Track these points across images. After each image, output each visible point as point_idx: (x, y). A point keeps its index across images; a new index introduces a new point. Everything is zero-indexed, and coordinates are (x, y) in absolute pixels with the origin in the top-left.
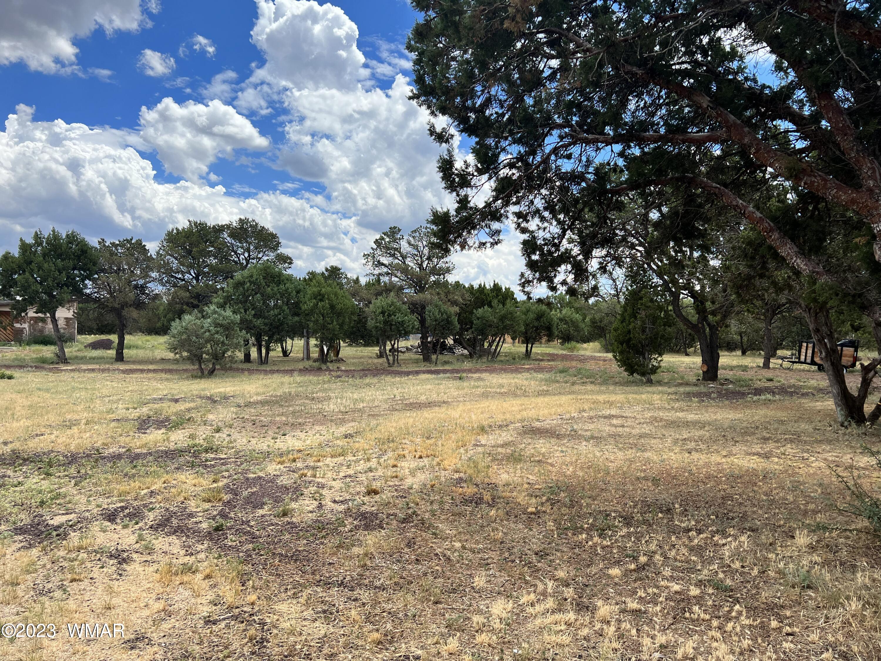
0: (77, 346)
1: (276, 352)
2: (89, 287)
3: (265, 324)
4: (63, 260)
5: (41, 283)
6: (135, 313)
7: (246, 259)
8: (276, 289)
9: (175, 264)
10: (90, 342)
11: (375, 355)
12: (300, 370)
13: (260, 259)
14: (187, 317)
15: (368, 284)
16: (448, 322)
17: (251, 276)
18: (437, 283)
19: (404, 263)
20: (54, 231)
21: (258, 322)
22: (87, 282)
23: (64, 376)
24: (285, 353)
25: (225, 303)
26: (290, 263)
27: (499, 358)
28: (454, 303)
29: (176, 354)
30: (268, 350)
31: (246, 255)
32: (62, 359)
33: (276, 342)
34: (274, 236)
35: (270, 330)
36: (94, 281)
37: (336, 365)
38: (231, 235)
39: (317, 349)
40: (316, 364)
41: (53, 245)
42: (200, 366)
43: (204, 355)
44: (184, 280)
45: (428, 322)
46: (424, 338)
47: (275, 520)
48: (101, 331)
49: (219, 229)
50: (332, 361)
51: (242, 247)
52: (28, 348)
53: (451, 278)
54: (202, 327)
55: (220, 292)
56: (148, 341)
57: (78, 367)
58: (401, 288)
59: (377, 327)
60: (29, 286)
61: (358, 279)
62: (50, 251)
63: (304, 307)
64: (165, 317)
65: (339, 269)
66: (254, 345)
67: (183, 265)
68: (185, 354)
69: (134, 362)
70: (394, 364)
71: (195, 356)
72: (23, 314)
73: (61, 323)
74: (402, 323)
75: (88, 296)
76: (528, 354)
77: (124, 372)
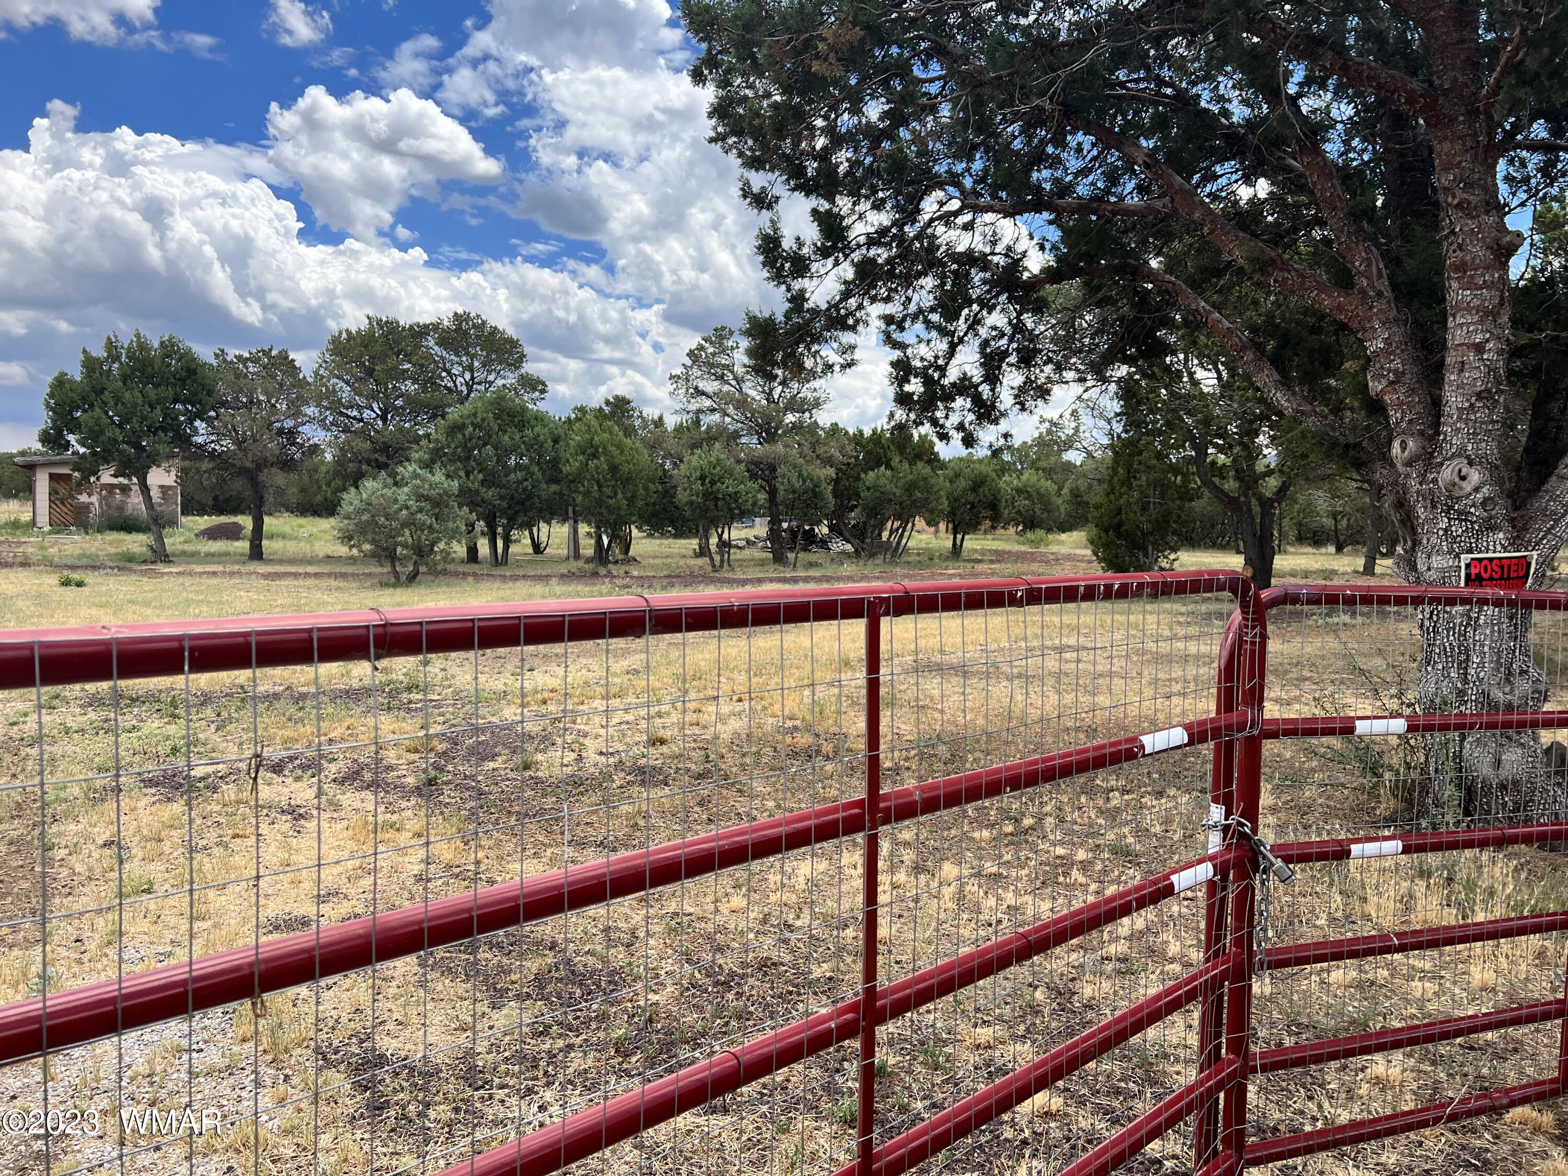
0: (182, 534)
1: (522, 545)
2: (202, 433)
3: (502, 498)
4: (156, 386)
5: (120, 426)
6: (279, 478)
7: (467, 383)
8: (517, 437)
9: (345, 392)
10: (203, 527)
11: (691, 553)
12: (562, 576)
13: (491, 383)
14: (369, 485)
15: (679, 429)
16: (815, 494)
17: (475, 414)
18: (797, 427)
19: (740, 391)
20: (138, 336)
21: (490, 494)
22: (198, 423)
23: (168, 583)
24: (537, 548)
25: (433, 461)
26: (543, 391)
27: (905, 558)
28: (828, 461)
29: (351, 547)
30: (507, 541)
31: (468, 376)
32: (161, 555)
33: (521, 527)
34: (513, 344)
35: (510, 507)
36: (209, 421)
37: (623, 568)
38: (441, 343)
39: (593, 542)
40: (591, 566)
41: (138, 359)
42: (394, 567)
43: (399, 550)
44: (361, 420)
45: (781, 495)
46: (774, 523)
47: (512, 775)
48: (219, 510)
49: (420, 332)
50: (616, 562)
51: (460, 364)
52: (99, 536)
53: (824, 418)
54: (396, 501)
55: (424, 442)
56: (301, 526)
57: (189, 568)
58: (736, 435)
59: (692, 503)
60: (102, 432)
61: (661, 418)
62: (134, 369)
63: (566, 469)
64: (328, 484)
65: (629, 402)
66: (483, 534)
67: (360, 394)
68: (367, 547)
69: (281, 562)
70: (721, 566)
71: (384, 550)
72: (92, 479)
73: (155, 494)
74: (735, 496)
75: (200, 447)
76: (956, 551)
77: (266, 576)
